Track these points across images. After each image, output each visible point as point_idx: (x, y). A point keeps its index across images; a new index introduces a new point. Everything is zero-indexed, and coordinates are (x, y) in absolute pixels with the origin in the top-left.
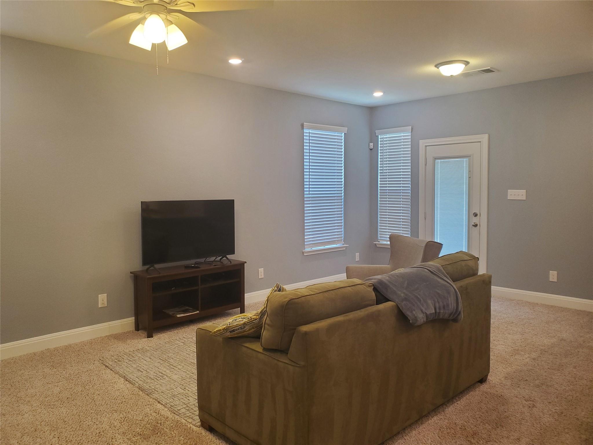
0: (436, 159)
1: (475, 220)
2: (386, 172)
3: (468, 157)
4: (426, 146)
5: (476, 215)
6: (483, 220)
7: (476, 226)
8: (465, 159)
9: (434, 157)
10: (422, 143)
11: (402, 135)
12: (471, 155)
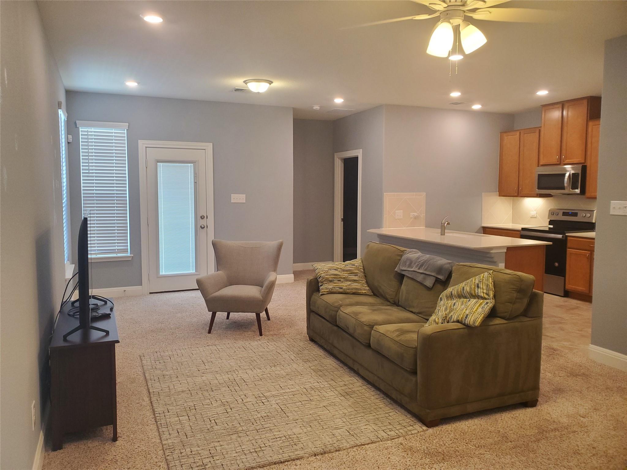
0: (158, 162)
1: (202, 222)
2: (93, 173)
3: (193, 163)
4: (146, 147)
5: (202, 218)
6: (210, 222)
7: (202, 228)
8: (189, 164)
9: (156, 160)
10: (142, 144)
11: (113, 131)
12: (196, 161)
